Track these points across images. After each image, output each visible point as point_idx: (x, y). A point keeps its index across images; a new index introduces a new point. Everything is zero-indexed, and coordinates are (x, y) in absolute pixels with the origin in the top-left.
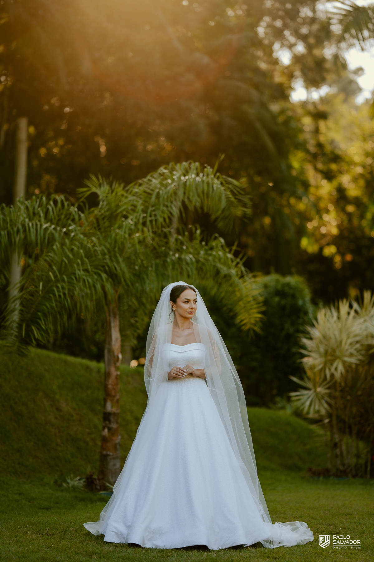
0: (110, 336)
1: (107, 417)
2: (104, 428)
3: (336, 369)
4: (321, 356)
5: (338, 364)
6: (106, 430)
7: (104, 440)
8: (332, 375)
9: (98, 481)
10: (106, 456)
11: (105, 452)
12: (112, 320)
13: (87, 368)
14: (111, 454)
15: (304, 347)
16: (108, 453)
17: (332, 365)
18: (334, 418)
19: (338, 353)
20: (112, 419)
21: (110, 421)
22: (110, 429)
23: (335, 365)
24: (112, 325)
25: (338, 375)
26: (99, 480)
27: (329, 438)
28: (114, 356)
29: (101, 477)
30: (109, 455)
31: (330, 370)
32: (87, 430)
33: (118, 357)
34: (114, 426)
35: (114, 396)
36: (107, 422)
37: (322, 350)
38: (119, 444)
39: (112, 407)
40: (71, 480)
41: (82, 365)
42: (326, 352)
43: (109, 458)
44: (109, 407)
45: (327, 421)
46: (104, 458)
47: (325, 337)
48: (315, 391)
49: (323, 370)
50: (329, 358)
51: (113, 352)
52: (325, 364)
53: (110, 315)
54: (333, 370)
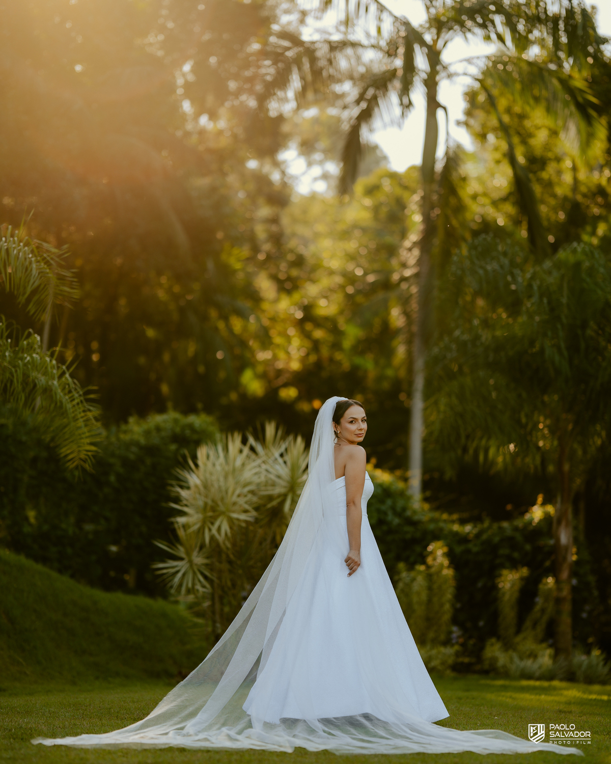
3: (219, 529)
4: (198, 512)
5: (221, 522)
8: (212, 538)
15: (177, 500)
17: (212, 524)
18: (217, 600)
19: (222, 508)
23: (217, 524)
25: (221, 538)
27: (210, 629)
31: (210, 530)
37: (200, 503)
42: (205, 508)
45: (206, 604)
47: (206, 486)
48: (189, 561)
49: (201, 531)
50: (210, 514)
52: (204, 522)
54: (214, 531)
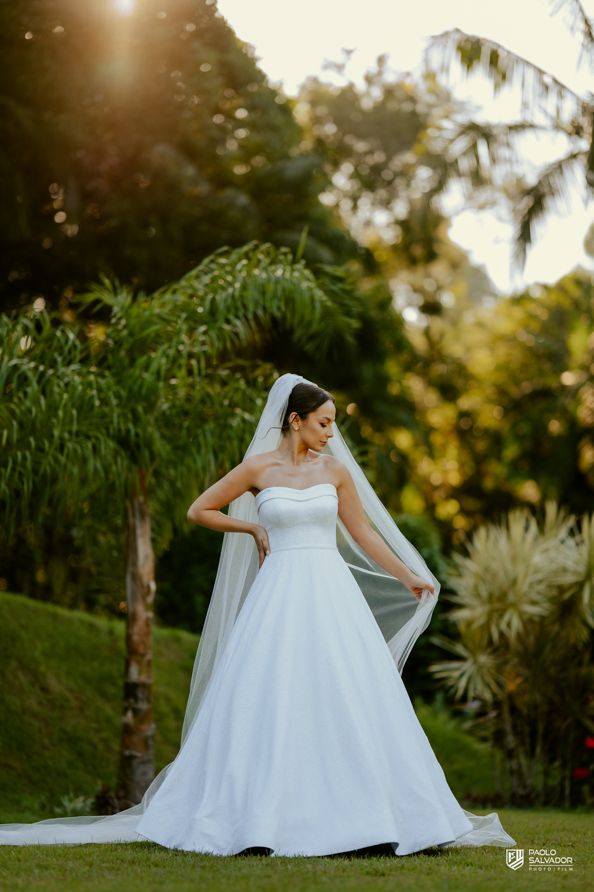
0: (135, 551)
1: (131, 690)
2: (126, 710)
3: (509, 625)
4: (483, 603)
5: (511, 616)
6: (130, 714)
7: (127, 730)
8: (502, 635)
9: (116, 801)
10: (131, 758)
11: (127, 753)
12: (138, 523)
13: (92, 627)
14: (139, 754)
16: (134, 753)
17: (501, 616)
18: (506, 709)
19: (511, 598)
20: (140, 693)
21: (136, 698)
22: (136, 712)
23: (506, 617)
24: (139, 531)
25: (512, 635)
26: (119, 798)
28: (142, 586)
29: (122, 793)
30: (135, 757)
31: (498, 626)
32: (94, 725)
33: (149, 588)
34: (143, 706)
35: (143, 655)
36: (132, 701)
37: (484, 593)
38: (153, 737)
39: (140, 673)
40: (70, 801)
41: (82, 622)
42: (491, 598)
43: (135, 762)
44: (135, 674)
45: (493, 714)
46: (126, 763)
47: (487, 571)
48: (475, 662)
49: (486, 626)
50: (497, 605)
51: (141, 579)
52: (490, 616)
53: (134, 516)
54: (503, 626)
